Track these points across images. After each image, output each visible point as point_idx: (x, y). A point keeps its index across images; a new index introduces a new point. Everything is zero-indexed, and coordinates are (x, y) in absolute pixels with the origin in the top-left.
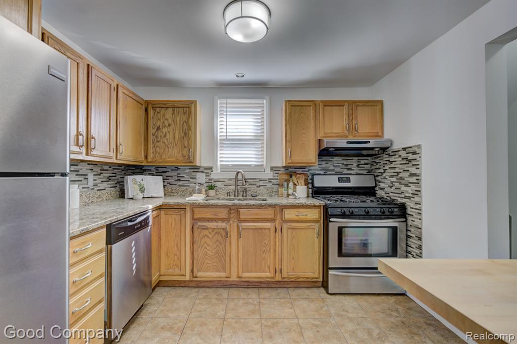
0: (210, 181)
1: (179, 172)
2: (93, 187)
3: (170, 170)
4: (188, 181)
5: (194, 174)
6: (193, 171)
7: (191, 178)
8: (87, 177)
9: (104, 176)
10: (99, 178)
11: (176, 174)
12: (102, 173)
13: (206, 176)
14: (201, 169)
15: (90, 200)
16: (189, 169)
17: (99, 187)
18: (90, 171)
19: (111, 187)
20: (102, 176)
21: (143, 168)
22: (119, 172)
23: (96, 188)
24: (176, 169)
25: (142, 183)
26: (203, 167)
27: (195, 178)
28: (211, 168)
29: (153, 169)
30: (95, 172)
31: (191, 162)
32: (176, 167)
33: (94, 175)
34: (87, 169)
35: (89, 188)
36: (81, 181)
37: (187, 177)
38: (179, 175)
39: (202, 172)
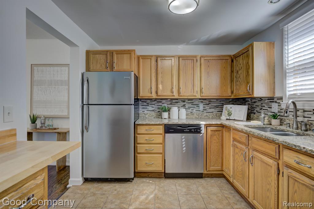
0: (282, 111)
1: (262, 102)
2: (203, 111)
3: (257, 101)
4: (267, 110)
5: (270, 104)
6: (270, 102)
7: (269, 107)
8: (198, 105)
9: (211, 105)
10: (207, 106)
11: (260, 104)
12: (210, 104)
13: (278, 106)
14: (275, 100)
15: (199, 117)
16: (268, 99)
17: (208, 111)
18: (201, 103)
19: (218, 111)
20: (210, 105)
21: (246, 100)
22: (225, 103)
23: (205, 111)
24: (260, 100)
25: (230, 110)
26: (276, 97)
27: (271, 108)
28: (281, 98)
29: (249, 100)
30: (204, 103)
31: (250, 95)
32: (260, 99)
33: (204, 105)
34: (199, 102)
35: (200, 111)
36: (195, 107)
37: (266, 106)
38: (262, 105)
39: (276, 102)
